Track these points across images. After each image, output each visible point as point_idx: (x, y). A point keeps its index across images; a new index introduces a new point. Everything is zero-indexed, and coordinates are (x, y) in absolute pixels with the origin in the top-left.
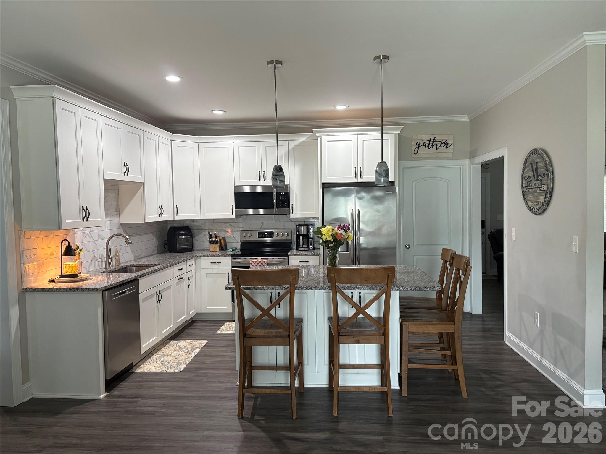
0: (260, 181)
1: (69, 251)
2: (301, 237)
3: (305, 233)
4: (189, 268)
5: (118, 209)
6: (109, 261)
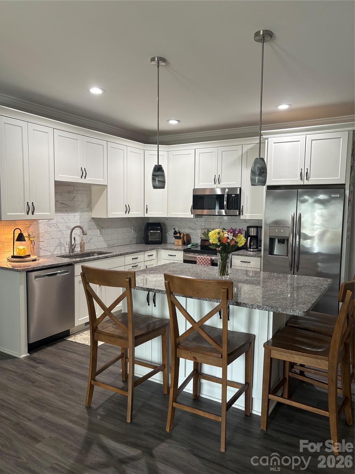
0: (215, 184)
2: (249, 238)
3: (255, 234)
4: (147, 258)
5: (90, 207)
6: (72, 247)
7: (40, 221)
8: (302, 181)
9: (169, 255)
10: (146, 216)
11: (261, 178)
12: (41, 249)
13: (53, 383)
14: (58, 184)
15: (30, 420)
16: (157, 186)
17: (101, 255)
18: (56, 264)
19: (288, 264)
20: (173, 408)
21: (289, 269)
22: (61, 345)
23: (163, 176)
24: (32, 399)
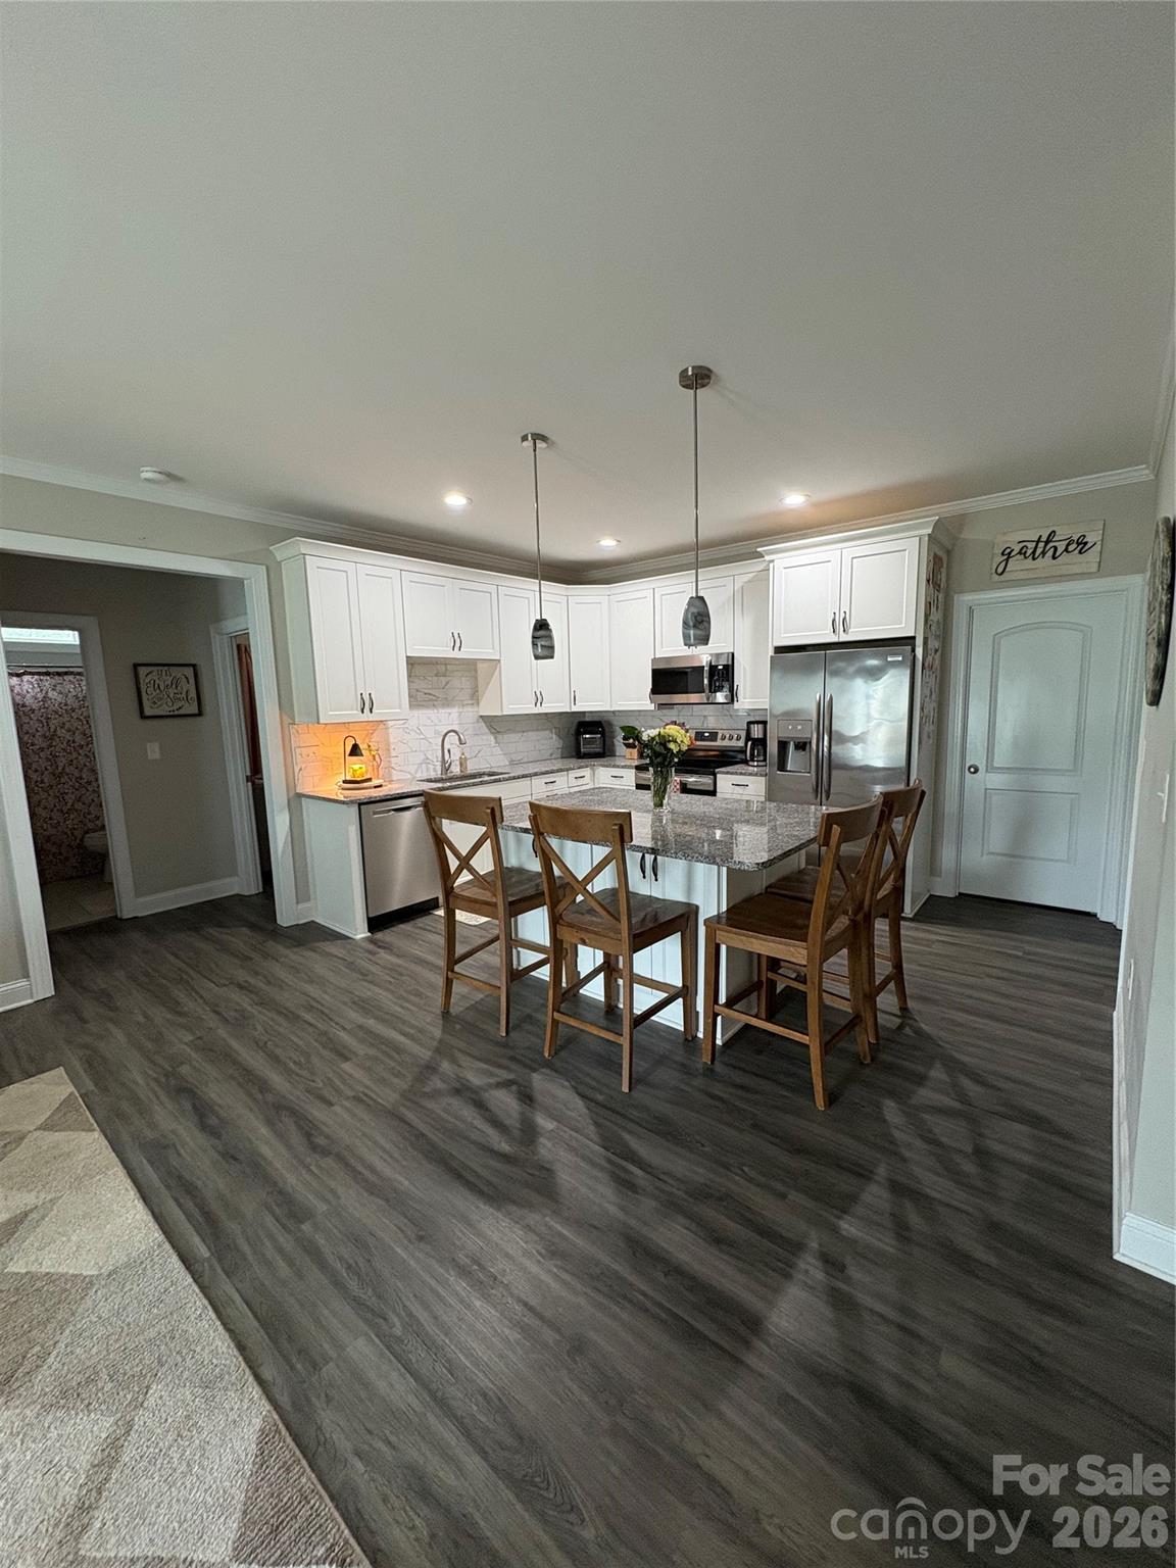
1: (355, 751)
2: (750, 743)
3: (761, 736)
4: (574, 782)
5: (475, 696)
6: (446, 768)
7: (390, 724)
8: (836, 635)
9: (611, 776)
10: (575, 709)
11: (699, 632)
12: (393, 769)
13: (393, 978)
14: (412, 662)
15: (344, 1029)
16: (541, 655)
17: (495, 777)
19: (809, 787)
20: (555, 1023)
21: (812, 796)
22: (422, 921)
23: (550, 637)
24: (356, 999)
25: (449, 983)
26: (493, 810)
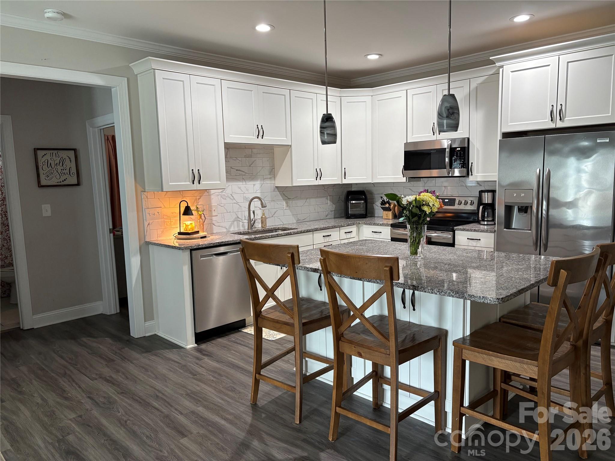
0: (434, 135)
1: (187, 211)
2: (481, 207)
3: (490, 201)
4: (344, 236)
5: (273, 173)
6: (251, 223)
7: (212, 192)
8: (553, 123)
9: (372, 232)
10: (345, 182)
11: (450, 121)
12: (214, 224)
13: (215, 377)
14: (229, 147)
15: (181, 413)
16: (326, 140)
17: (287, 231)
18: (225, 241)
19: (531, 241)
20: (337, 415)
21: (533, 248)
22: (234, 337)
23: (334, 127)
24: (189, 392)
25: (257, 383)
26: (293, 255)
